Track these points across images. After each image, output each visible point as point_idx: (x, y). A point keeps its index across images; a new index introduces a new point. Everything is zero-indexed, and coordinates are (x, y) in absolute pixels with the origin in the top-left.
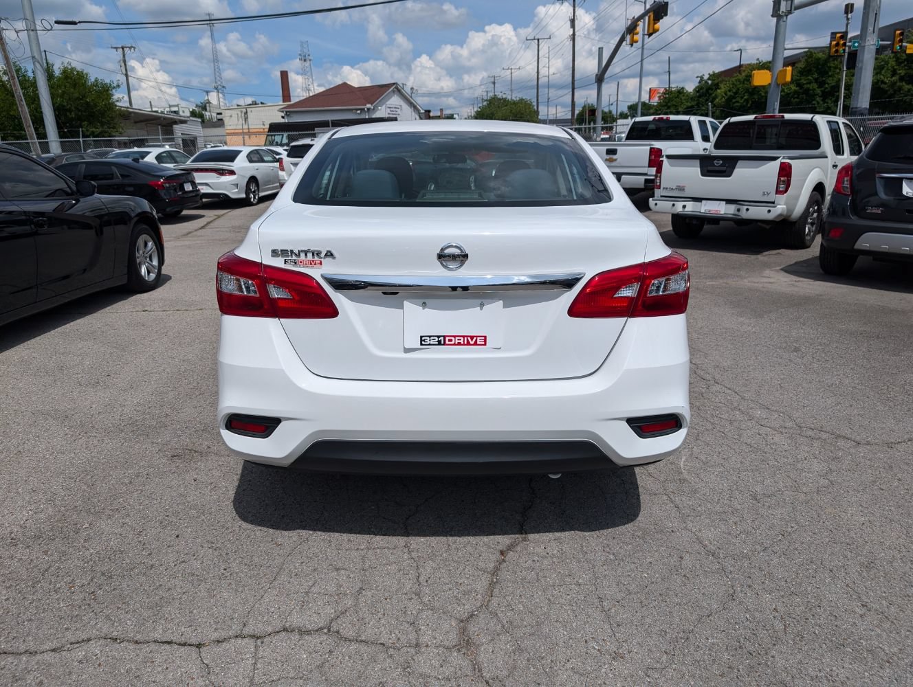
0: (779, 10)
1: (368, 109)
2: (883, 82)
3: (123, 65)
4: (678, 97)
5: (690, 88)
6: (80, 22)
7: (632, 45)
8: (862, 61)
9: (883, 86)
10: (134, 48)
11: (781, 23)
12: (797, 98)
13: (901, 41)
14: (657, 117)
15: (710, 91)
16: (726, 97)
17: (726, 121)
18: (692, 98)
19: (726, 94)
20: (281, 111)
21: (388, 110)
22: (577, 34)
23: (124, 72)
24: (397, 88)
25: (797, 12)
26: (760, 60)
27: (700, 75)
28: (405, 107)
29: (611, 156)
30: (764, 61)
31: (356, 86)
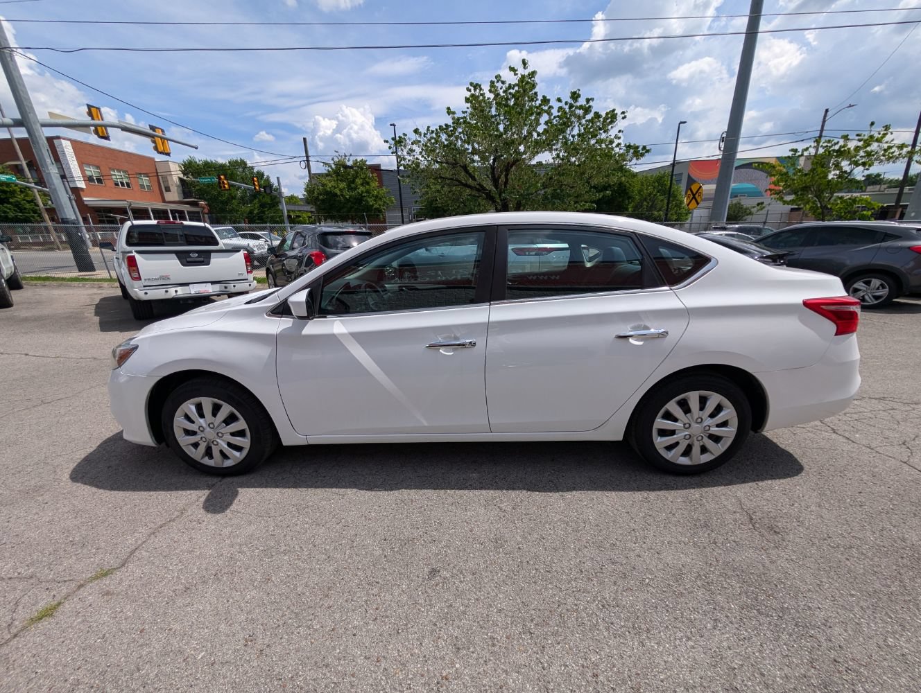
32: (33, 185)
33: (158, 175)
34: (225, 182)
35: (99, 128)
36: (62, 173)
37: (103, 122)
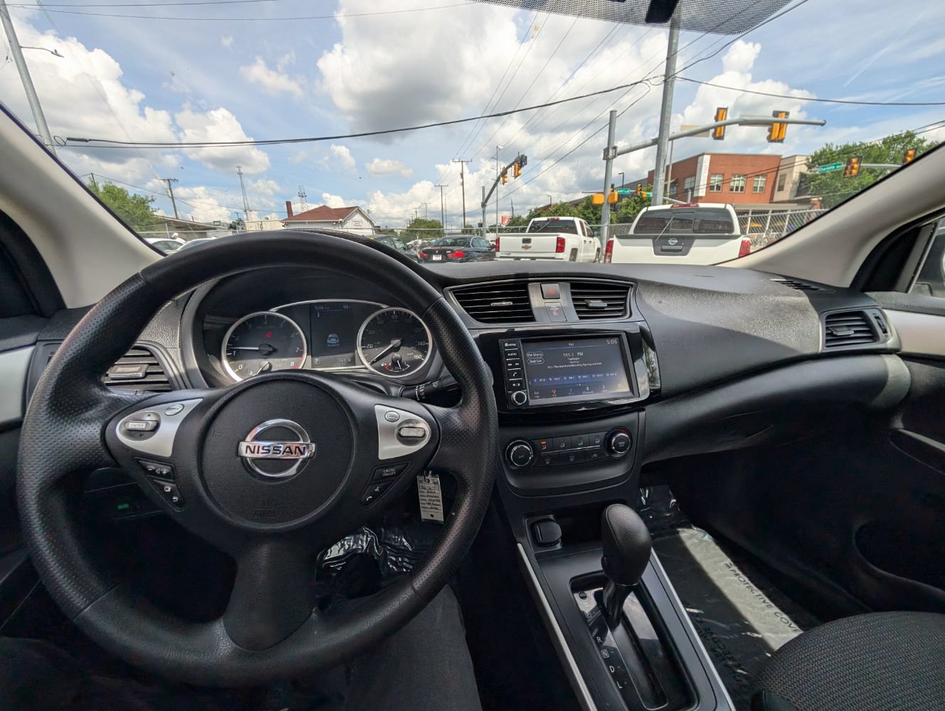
0: (608, 154)
1: (341, 222)
2: (629, 213)
3: (169, 191)
6: (90, 140)
7: (504, 184)
10: (177, 180)
11: (609, 163)
13: (641, 190)
14: (550, 218)
17: (644, 210)
20: (282, 221)
21: (354, 223)
22: (465, 182)
23: (170, 195)
24: (358, 209)
25: (619, 156)
28: (365, 221)
29: (527, 244)
31: (333, 208)
33: (777, 171)
34: (856, 166)
35: (719, 129)
36: (692, 186)
37: (723, 122)
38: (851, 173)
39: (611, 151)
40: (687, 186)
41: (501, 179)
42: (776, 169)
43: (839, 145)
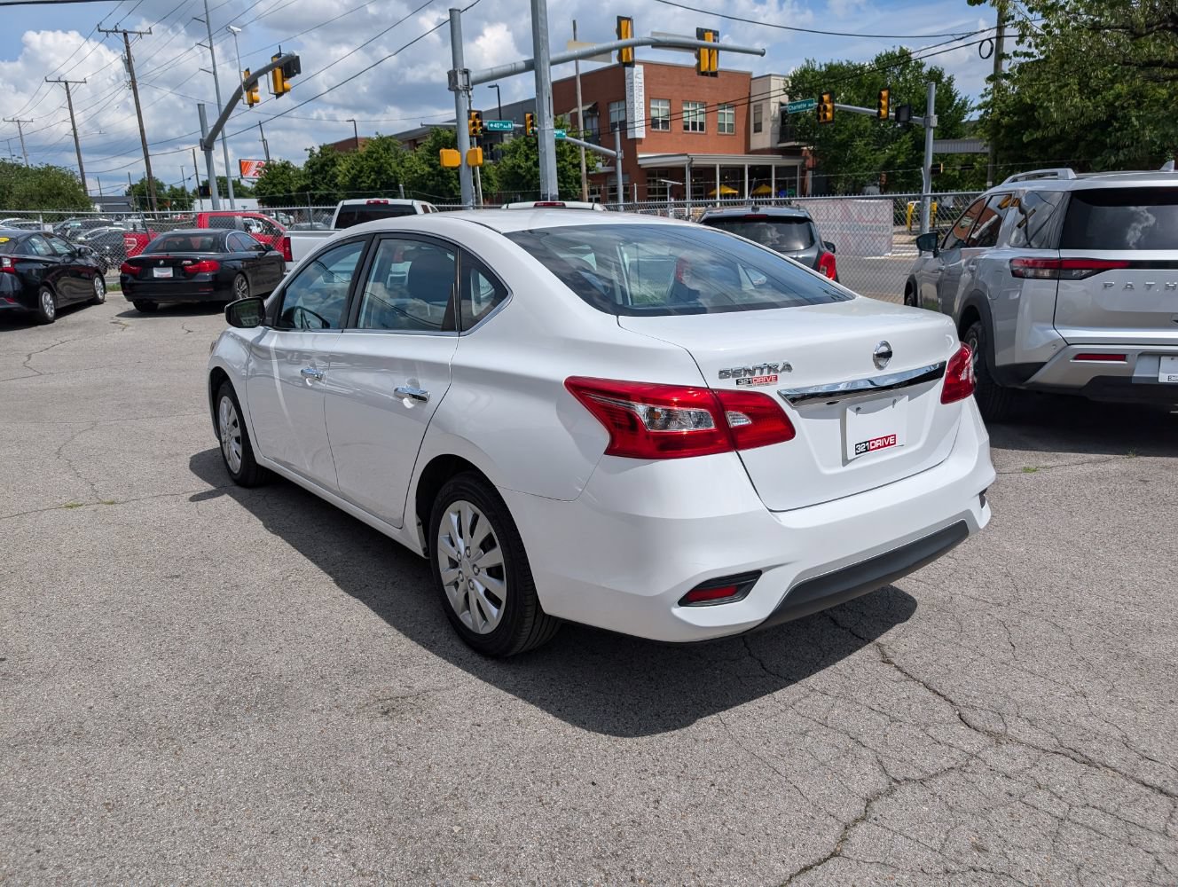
0: (457, 83)
2: (520, 167)
4: (283, 173)
5: (300, 163)
7: (251, 105)
8: (545, 146)
9: (519, 171)
11: (460, 98)
12: (433, 180)
13: (532, 125)
14: (373, 200)
15: (326, 168)
16: (350, 176)
18: (305, 176)
19: (349, 172)
26: (380, 134)
27: (309, 147)
30: (385, 136)
32: (582, 141)
33: (749, 103)
34: (829, 106)
35: (624, 51)
36: (622, 118)
37: (629, 40)
38: (825, 116)
39: (460, 77)
40: (615, 118)
41: (245, 94)
42: (747, 101)
43: (822, 64)
